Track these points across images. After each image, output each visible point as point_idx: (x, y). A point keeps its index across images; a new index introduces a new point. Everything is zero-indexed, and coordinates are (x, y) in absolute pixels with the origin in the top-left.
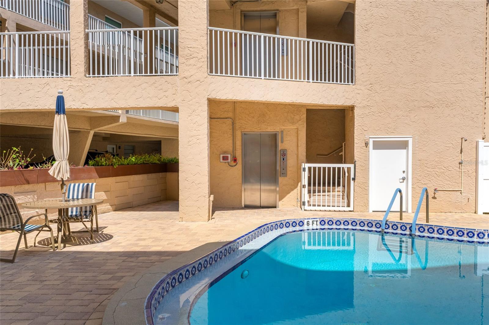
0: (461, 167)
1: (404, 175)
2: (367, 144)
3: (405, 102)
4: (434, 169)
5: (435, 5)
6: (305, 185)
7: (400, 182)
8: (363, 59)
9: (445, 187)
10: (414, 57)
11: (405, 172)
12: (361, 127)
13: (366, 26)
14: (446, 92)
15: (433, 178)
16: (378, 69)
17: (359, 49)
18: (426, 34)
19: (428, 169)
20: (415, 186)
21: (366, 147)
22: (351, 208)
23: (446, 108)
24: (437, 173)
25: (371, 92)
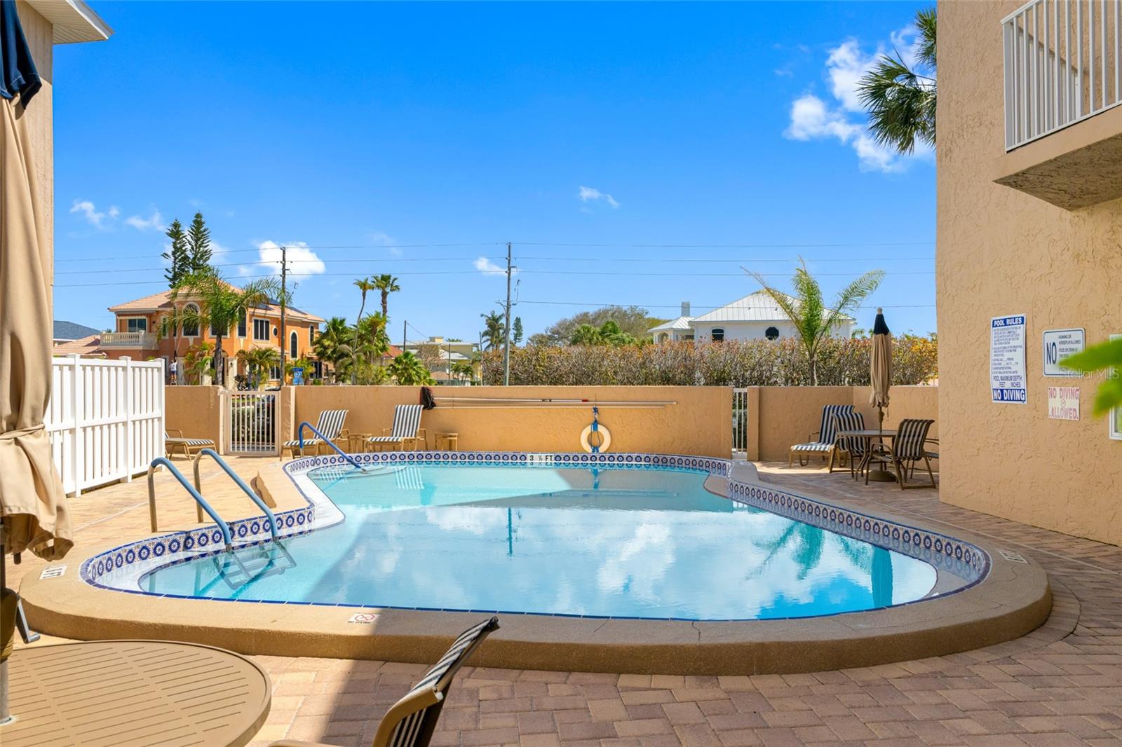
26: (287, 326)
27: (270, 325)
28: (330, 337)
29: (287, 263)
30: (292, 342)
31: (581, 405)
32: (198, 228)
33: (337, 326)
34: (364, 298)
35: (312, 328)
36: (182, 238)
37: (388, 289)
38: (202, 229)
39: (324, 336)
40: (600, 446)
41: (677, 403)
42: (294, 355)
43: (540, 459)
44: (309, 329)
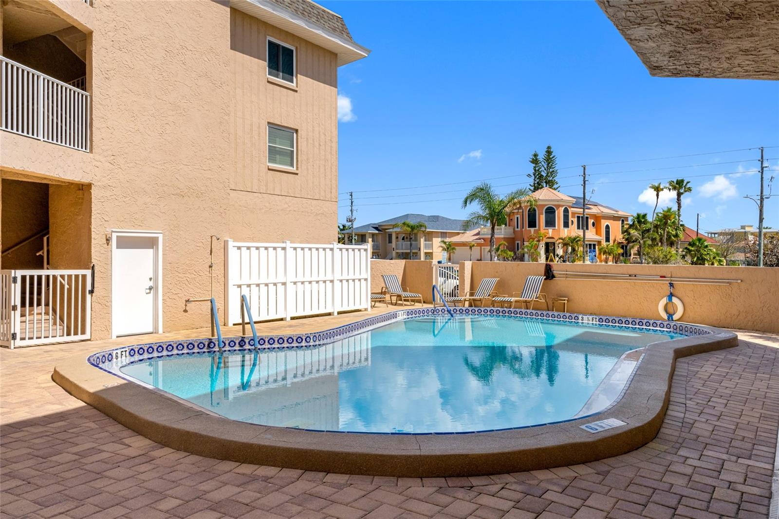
0: (211, 272)
1: (151, 284)
2: (108, 240)
3: (154, 186)
4: (185, 275)
5: (185, 69)
6: (17, 306)
7: (147, 293)
8: (103, 118)
9: (197, 296)
10: (164, 128)
11: (152, 280)
12: (100, 215)
13: (107, 72)
14: (196, 178)
15: (185, 286)
16: (123, 137)
17: (98, 103)
18: (176, 103)
19: (179, 275)
20: (165, 298)
21: (108, 245)
22: (87, 336)
23: (197, 199)
24: (188, 279)
25: (114, 167)
26: (602, 220)
27: (589, 220)
28: (635, 227)
29: (586, 176)
30: (606, 231)
31: (659, 280)
32: (549, 156)
33: (641, 219)
34: (658, 198)
35: (623, 221)
36: (539, 163)
37: (682, 191)
38: (551, 157)
39: (631, 226)
40: (674, 314)
41: (742, 281)
42: (608, 240)
43: (589, 320)
44: (621, 222)
